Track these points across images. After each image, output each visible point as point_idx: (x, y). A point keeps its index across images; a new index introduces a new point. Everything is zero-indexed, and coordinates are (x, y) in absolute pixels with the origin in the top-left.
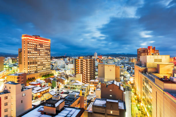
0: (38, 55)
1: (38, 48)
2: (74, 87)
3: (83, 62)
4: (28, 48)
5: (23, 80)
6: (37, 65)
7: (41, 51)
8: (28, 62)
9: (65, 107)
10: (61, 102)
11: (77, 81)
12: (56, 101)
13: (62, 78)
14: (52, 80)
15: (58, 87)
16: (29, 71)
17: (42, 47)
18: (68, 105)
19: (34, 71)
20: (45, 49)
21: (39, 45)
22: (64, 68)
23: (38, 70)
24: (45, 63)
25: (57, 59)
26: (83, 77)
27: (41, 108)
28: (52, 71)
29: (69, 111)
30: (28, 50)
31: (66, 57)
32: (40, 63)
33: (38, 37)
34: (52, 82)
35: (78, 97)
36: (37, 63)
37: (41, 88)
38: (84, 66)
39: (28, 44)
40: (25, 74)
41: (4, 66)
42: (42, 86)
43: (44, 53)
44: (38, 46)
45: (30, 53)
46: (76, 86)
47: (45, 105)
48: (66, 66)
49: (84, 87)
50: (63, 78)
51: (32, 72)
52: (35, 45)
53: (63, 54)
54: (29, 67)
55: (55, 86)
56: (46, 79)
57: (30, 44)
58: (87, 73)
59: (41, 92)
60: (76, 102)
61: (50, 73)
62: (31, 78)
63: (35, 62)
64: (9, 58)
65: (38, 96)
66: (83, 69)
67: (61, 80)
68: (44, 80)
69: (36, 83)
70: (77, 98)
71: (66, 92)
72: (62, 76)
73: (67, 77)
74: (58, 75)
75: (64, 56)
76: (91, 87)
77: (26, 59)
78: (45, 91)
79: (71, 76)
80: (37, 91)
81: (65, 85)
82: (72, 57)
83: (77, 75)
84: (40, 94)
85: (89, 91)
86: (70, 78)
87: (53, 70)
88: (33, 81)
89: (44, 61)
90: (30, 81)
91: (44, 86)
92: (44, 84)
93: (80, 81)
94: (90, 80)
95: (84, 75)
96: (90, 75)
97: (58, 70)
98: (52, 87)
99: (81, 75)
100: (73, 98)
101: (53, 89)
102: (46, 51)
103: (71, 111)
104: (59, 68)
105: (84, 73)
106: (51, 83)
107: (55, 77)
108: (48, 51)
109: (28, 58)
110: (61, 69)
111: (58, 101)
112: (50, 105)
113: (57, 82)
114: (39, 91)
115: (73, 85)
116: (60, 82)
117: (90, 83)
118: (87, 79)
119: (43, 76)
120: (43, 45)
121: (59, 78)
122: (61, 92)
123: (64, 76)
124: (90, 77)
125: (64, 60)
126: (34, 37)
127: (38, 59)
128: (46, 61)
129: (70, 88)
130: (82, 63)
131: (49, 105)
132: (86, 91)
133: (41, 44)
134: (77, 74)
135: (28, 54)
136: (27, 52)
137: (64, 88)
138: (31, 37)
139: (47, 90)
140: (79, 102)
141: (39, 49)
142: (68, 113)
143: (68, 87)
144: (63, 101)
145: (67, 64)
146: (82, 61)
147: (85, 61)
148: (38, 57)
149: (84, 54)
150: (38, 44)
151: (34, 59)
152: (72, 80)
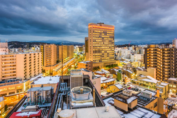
0: (102, 43)
1: (102, 36)
2: (145, 83)
3: (158, 52)
4: (94, 37)
5: (90, 68)
6: (101, 54)
7: (105, 39)
8: (94, 51)
9: (137, 106)
10: (133, 100)
11: (149, 77)
12: (127, 96)
13: (128, 70)
14: (116, 71)
15: (124, 81)
16: (94, 59)
17: (106, 35)
18: (142, 105)
19: (98, 60)
20: (109, 37)
21: (104, 33)
22: (129, 58)
23: (102, 60)
24: (109, 52)
25: (120, 48)
26: (157, 72)
27: (110, 100)
28: (115, 61)
29: (143, 112)
30: (94, 38)
31: (131, 46)
32: (104, 52)
33: (102, 24)
34: (117, 74)
35: (155, 98)
36: (101, 52)
37: (106, 79)
38: (160, 57)
39: (94, 32)
40: (91, 63)
41: (74, 54)
42: (107, 76)
43: (107, 41)
44: (102, 34)
45: (95, 42)
46: (147, 83)
47: (116, 99)
48: (132, 56)
49: (160, 86)
50: (130, 70)
51: (97, 61)
52: (100, 33)
53: (126, 42)
54: (94, 56)
55: (121, 79)
56: (110, 69)
57: (95, 32)
58: (164, 68)
59: (106, 83)
60: (152, 104)
61: (114, 64)
62: (96, 67)
63: (100, 51)
64: (77, 46)
65: (103, 86)
66: (158, 61)
67: (127, 73)
68: (108, 71)
69: (101, 73)
70: (153, 100)
71: (134, 88)
72: (128, 68)
73: (135, 70)
74: (123, 67)
75: (128, 45)
76: (170, 87)
77: (92, 48)
78: (110, 83)
79: (140, 70)
80: (103, 81)
81: (133, 79)
82: (139, 46)
83: (148, 69)
84: (106, 85)
85: (169, 93)
86: (138, 72)
87: (117, 60)
88: (97, 70)
89: (107, 50)
90: (95, 70)
91: (109, 77)
92: (108, 75)
93: (154, 78)
94: (169, 77)
95: (158, 69)
96: (169, 71)
97: (122, 60)
98: (117, 79)
99: (155, 69)
100: (148, 98)
101: (118, 82)
102: (110, 39)
103: (146, 113)
104: (123, 58)
105: (158, 66)
106: (115, 74)
107: (120, 68)
108: (112, 39)
109: (94, 46)
110: (126, 60)
111: (129, 97)
112: (121, 100)
113: (122, 75)
114: (105, 82)
115: (143, 82)
116: (126, 75)
117: (170, 82)
118: (164, 76)
119: (107, 66)
120: (107, 32)
121: (125, 70)
122: (128, 87)
123: (131, 69)
124: (169, 74)
125: (129, 49)
126: (99, 25)
127: (102, 47)
128: (110, 49)
129: (139, 84)
130: (156, 53)
131: (119, 99)
132: (164, 92)
133: (105, 32)
134: (148, 67)
135: (94, 43)
136: (93, 41)
137: (131, 83)
138: (96, 25)
139: (112, 82)
140: (156, 105)
141: (104, 37)
142: (143, 115)
143: (136, 82)
144: (135, 98)
145: (133, 54)
146: (156, 50)
147: (161, 51)
148: (102, 45)
149: (156, 42)
150: (102, 32)
151: (98, 47)
152: (141, 75)
